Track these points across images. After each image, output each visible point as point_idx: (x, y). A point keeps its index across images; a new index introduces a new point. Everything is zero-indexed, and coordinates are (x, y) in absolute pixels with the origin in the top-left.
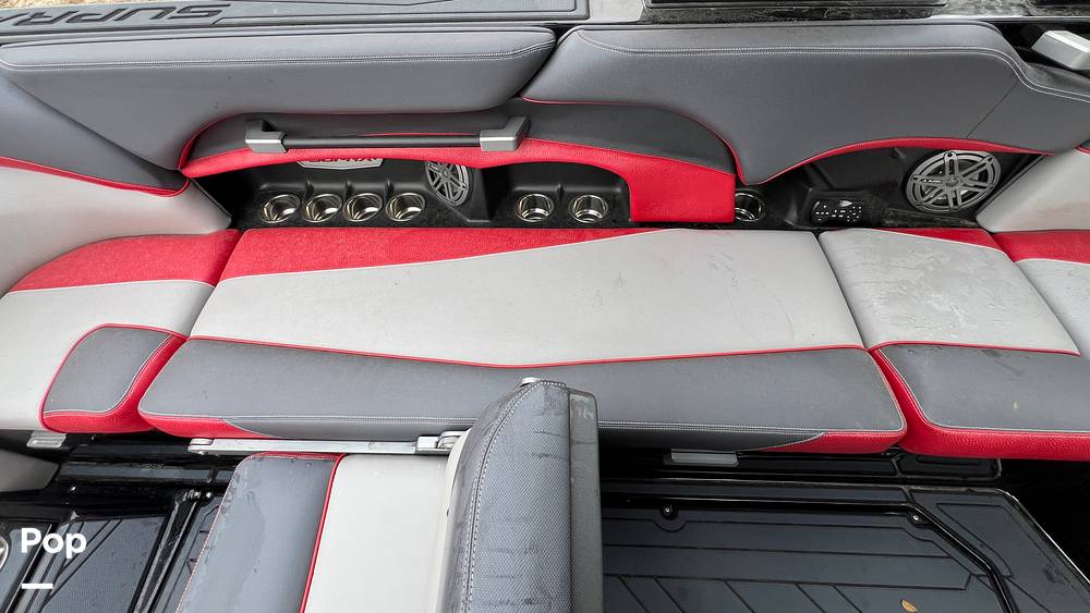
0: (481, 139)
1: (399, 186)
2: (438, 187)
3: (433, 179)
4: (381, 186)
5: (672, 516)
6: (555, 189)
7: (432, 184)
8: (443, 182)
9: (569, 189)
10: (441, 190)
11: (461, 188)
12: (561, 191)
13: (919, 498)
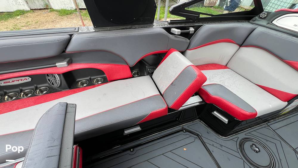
0: (56, 64)
1: (39, 86)
2: (51, 83)
3: (49, 81)
4: (33, 87)
5: (133, 150)
6: (88, 78)
7: (49, 83)
8: (52, 81)
9: (92, 78)
10: (53, 84)
11: (57, 81)
12: (90, 79)
13: (184, 127)
